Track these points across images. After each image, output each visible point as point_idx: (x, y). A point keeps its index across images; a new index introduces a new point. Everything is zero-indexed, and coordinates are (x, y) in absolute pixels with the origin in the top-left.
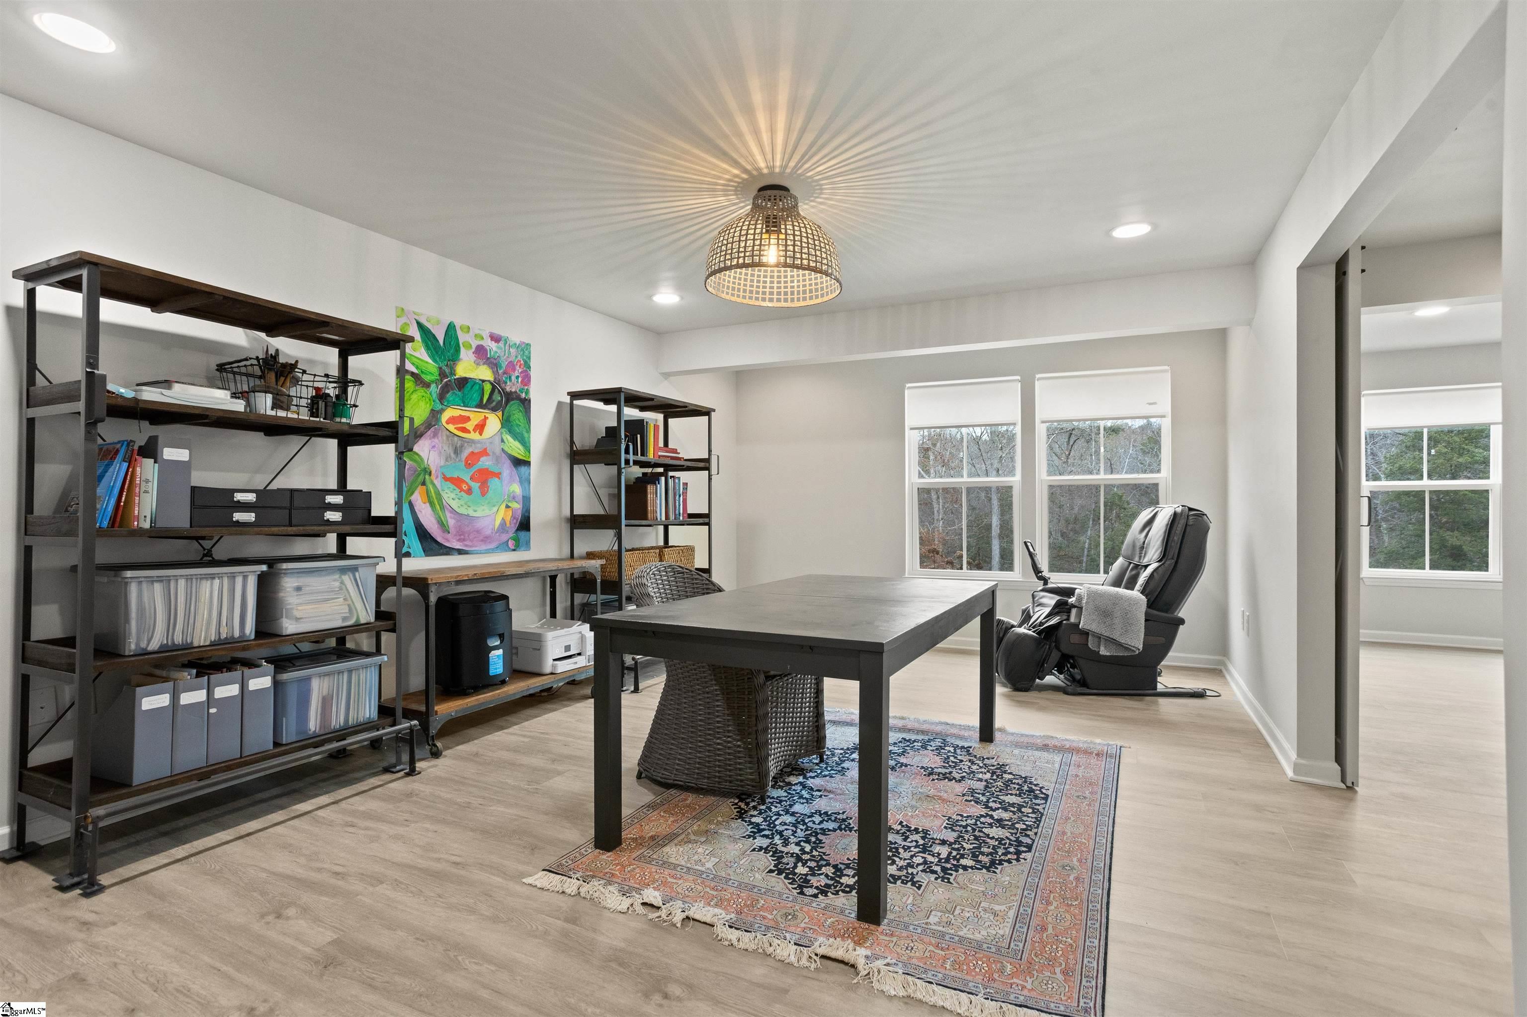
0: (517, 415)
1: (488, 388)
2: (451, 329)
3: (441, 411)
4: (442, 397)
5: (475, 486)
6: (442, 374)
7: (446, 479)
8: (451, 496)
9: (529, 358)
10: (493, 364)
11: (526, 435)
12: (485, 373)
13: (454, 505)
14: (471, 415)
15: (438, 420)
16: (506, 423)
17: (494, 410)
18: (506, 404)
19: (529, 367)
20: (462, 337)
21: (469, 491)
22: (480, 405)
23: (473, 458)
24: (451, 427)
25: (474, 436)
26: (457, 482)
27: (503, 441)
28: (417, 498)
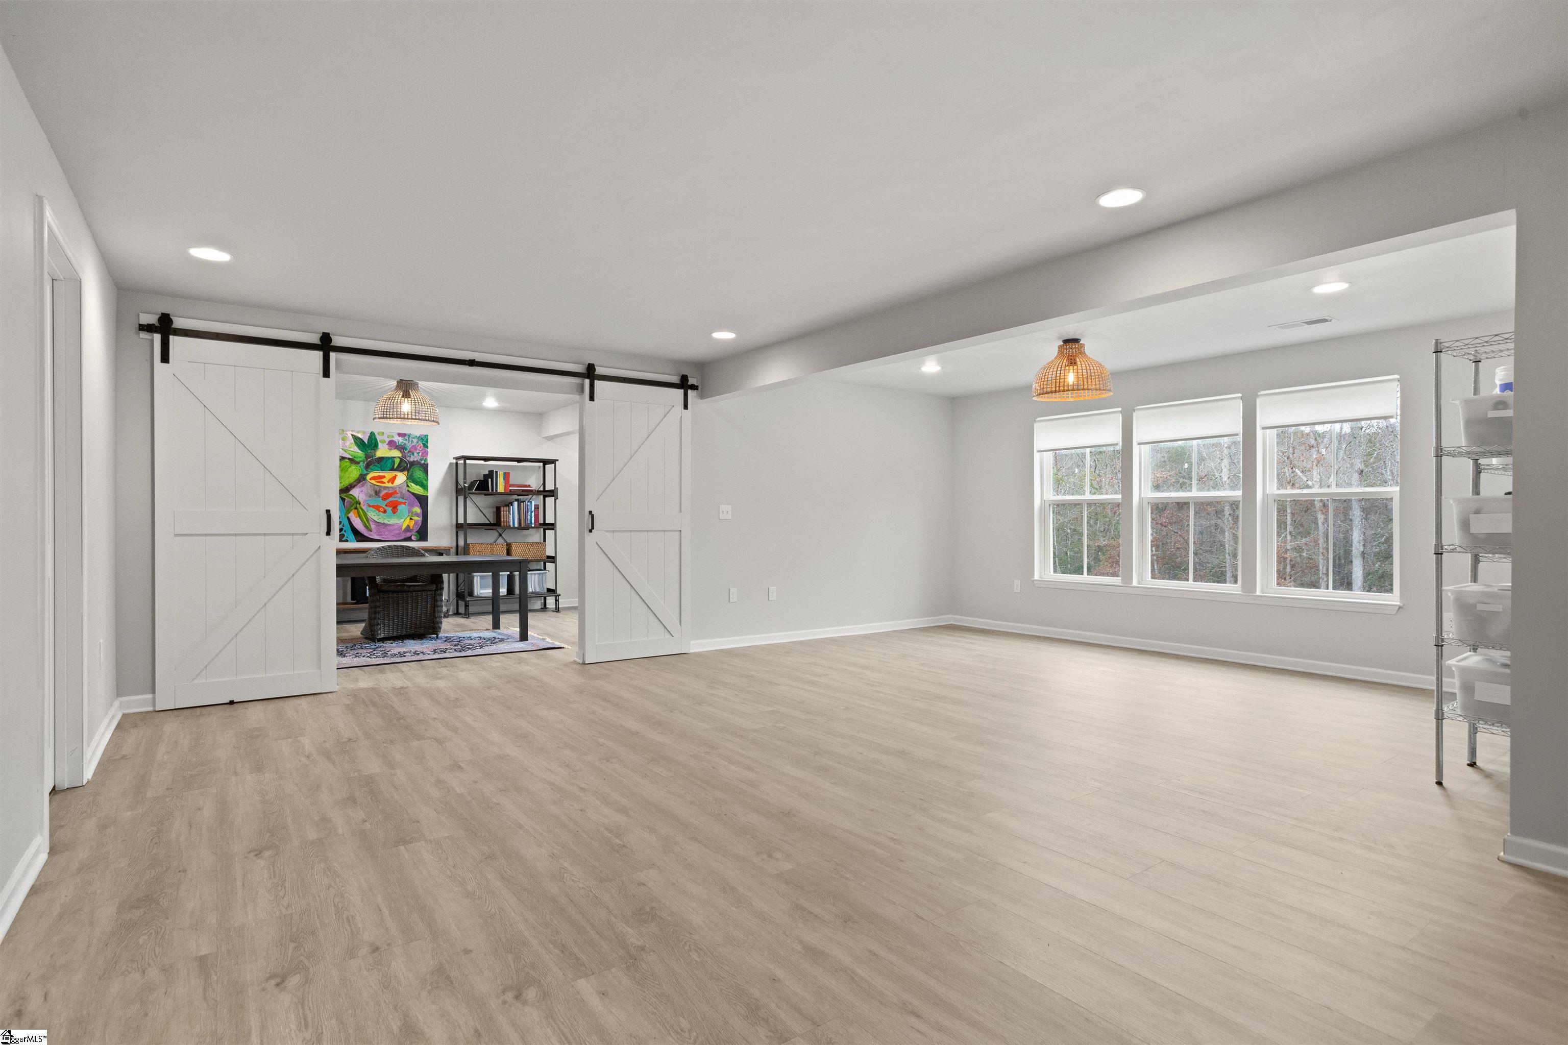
0: (418, 473)
1: (397, 461)
2: (372, 434)
3: (367, 474)
4: (367, 467)
5: (389, 510)
6: (367, 457)
7: (369, 506)
8: (373, 514)
9: (427, 442)
10: (401, 448)
11: (425, 482)
12: (396, 453)
13: (375, 518)
14: (386, 475)
15: (364, 479)
16: (411, 478)
17: (402, 471)
18: (410, 467)
19: (427, 447)
20: (379, 438)
21: (385, 512)
22: (392, 469)
23: (387, 496)
24: (373, 482)
25: (390, 485)
26: (377, 508)
27: (408, 486)
28: (353, 516)
